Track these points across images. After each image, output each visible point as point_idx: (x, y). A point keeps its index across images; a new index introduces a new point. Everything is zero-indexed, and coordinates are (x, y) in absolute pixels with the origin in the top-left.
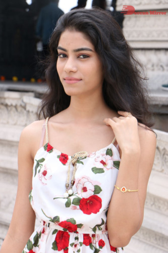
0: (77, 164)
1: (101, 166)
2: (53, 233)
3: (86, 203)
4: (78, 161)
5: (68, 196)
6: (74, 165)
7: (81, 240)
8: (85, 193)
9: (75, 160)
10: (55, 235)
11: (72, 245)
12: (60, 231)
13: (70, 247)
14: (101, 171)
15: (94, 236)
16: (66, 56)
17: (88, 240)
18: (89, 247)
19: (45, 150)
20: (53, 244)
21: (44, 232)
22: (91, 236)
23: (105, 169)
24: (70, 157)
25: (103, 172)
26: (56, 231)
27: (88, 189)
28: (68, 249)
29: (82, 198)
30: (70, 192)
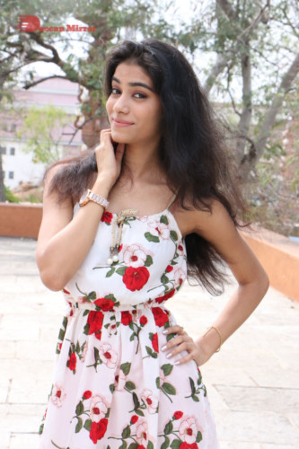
0: (125, 225)
1: (156, 234)
2: (84, 314)
3: (132, 276)
4: (125, 221)
5: (112, 263)
6: (119, 225)
7: (119, 318)
8: (134, 262)
9: (122, 218)
10: (87, 317)
11: (107, 326)
12: (92, 312)
13: (103, 330)
14: (156, 240)
15: (134, 312)
16: (119, 92)
17: (127, 318)
18: (128, 326)
20: (85, 327)
21: (72, 314)
22: (131, 313)
23: (160, 239)
24: (115, 216)
25: (158, 241)
26: (87, 311)
27: (139, 258)
28: (100, 333)
29: (129, 266)
30: (115, 258)
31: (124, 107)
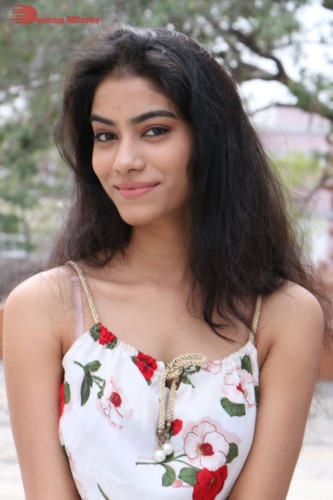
3: (207, 485)
4: (182, 377)
5: (164, 458)
6: (168, 384)
8: (207, 457)
19: (95, 340)
24: (160, 364)
25: (244, 414)
27: (214, 449)
29: (201, 468)
30: (167, 448)
31: (135, 158)
